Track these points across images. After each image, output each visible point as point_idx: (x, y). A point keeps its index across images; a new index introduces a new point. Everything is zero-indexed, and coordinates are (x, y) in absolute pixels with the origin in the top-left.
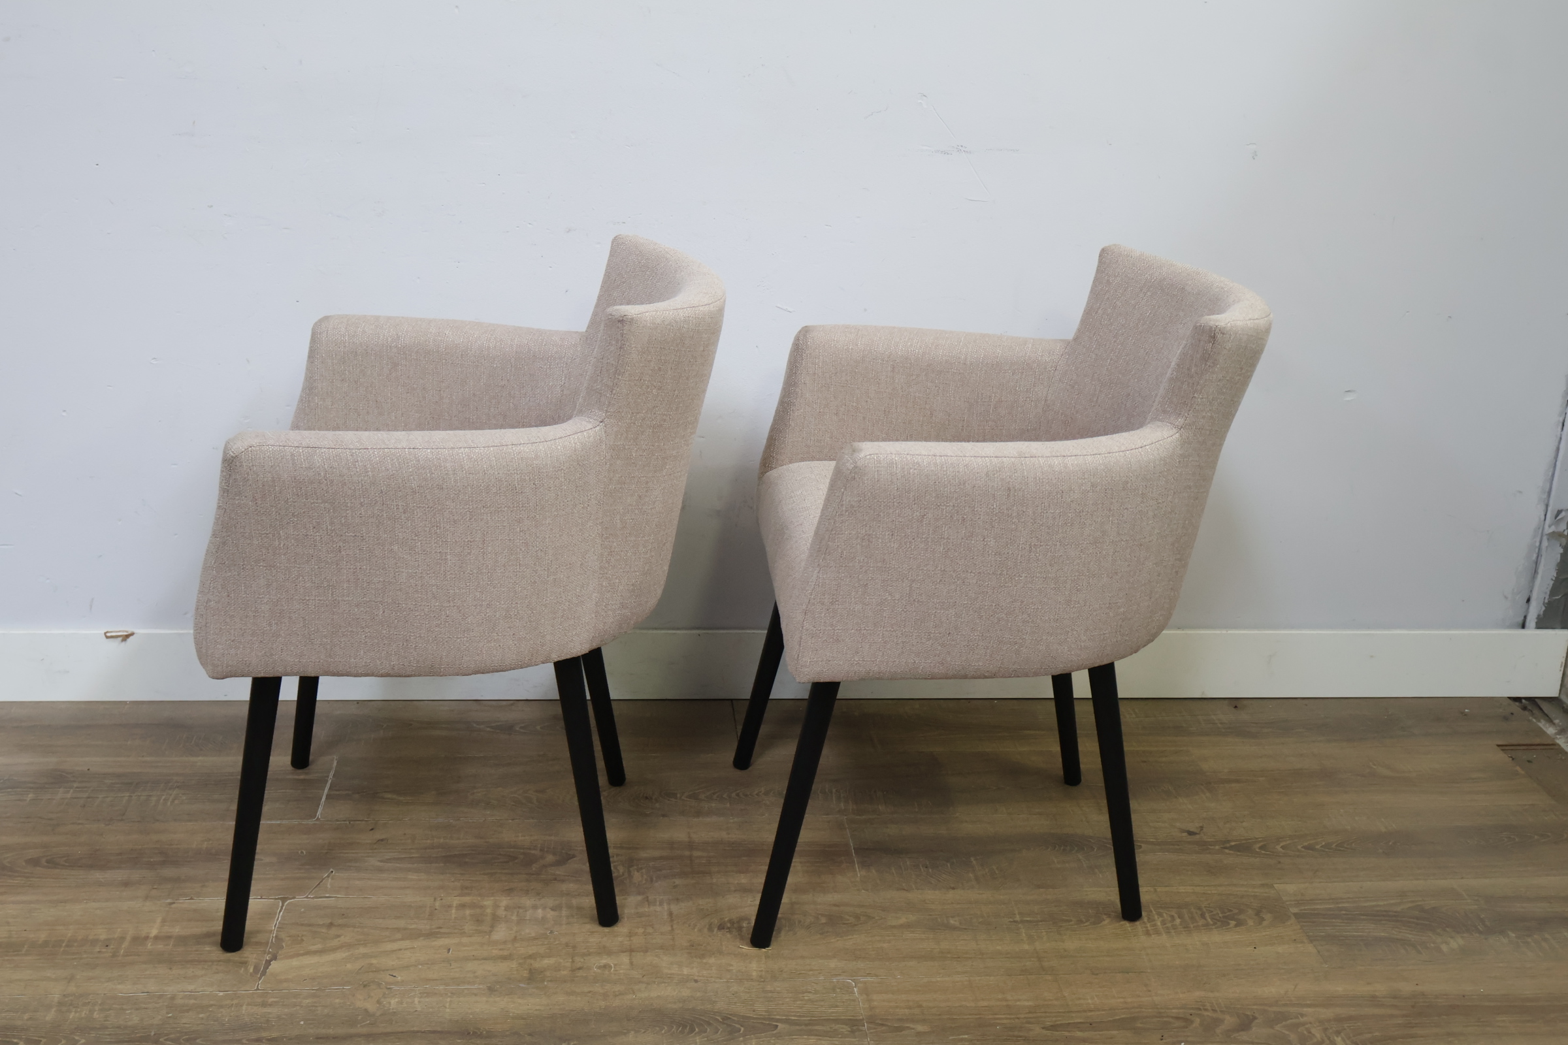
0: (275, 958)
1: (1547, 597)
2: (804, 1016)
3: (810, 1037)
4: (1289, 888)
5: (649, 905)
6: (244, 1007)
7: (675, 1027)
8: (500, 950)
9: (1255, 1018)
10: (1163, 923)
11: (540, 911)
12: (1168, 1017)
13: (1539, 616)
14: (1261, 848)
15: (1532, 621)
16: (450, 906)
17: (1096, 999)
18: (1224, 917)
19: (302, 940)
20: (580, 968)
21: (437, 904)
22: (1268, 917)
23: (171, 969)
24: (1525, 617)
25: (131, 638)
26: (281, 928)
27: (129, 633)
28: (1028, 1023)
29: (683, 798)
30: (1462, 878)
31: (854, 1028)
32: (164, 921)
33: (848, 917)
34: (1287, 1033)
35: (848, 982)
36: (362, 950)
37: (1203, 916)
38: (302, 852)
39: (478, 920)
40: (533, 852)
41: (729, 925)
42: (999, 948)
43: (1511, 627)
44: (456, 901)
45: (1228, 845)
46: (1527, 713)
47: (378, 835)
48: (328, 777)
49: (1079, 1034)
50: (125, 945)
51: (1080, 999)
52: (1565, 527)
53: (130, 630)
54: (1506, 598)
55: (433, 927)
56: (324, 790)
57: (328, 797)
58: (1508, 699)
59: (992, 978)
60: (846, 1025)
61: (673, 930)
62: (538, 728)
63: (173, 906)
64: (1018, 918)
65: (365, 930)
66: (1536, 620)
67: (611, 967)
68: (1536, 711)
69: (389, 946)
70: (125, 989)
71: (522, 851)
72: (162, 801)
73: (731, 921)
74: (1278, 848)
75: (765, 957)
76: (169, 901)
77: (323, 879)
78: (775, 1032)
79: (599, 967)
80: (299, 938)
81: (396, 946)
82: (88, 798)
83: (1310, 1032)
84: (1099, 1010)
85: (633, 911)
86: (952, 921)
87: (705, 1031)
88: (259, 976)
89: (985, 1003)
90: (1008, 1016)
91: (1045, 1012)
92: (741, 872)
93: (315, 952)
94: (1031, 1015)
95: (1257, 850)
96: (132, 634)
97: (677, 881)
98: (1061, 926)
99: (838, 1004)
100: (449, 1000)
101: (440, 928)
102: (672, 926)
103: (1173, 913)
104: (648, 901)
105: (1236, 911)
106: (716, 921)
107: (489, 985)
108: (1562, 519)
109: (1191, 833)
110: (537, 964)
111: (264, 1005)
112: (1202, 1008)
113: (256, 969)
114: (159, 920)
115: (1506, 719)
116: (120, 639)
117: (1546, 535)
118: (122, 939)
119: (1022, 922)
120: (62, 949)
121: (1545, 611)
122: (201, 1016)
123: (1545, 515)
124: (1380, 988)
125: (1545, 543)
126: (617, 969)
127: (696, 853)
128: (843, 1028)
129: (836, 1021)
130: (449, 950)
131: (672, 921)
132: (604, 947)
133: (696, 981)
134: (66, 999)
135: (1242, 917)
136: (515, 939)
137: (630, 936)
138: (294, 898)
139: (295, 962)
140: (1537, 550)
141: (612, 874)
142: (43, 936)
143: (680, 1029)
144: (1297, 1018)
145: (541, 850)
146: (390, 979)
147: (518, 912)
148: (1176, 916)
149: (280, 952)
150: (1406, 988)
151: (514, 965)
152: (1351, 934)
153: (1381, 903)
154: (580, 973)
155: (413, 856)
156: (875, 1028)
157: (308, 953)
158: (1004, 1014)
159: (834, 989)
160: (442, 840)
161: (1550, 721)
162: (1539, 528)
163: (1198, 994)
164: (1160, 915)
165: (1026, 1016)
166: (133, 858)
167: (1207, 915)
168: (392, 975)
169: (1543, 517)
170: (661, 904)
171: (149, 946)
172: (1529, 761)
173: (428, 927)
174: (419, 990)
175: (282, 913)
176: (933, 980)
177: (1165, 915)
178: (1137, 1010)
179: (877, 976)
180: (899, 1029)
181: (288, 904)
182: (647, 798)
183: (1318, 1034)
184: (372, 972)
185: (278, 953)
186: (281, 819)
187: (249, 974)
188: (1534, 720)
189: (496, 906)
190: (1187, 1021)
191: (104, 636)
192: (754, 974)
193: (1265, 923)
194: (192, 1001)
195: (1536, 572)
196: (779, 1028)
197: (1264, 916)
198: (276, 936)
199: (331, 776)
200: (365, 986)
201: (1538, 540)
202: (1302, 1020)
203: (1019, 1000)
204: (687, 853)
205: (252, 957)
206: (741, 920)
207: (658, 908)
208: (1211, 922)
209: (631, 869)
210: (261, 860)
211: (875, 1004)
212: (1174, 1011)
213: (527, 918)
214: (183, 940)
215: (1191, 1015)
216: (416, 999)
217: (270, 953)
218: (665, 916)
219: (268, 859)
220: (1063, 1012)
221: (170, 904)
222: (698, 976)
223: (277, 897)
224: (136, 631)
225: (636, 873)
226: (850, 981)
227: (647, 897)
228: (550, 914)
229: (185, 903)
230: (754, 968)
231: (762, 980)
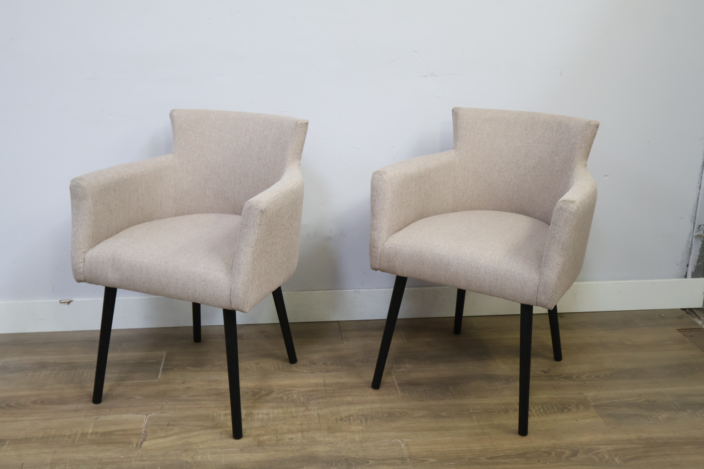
0: (145, 440)
1: (696, 264)
2: (380, 457)
3: (384, 466)
4: (590, 394)
5: (308, 411)
6: (133, 462)
7: (324, 464)
9: (579, 451)
10: (536, 411)
11: (260, 415)
12: (541, 452)
13: (692, 272)
14: (576, 377)
15: (689, 274)
16: (221, 415)
17: (508, 445)
18: (562, 408)
19: (156, 432)
20: (280, 440)
21: (215, 414)
23: (99, 446)
24: (687, 273)
25: (71, 303)
26: (146, 427)
28: (480, 457)
29: (320, 364)
30: (666, 387)
31: (403, 461)
32: (95, 426)
33: (397, 414)
34: (593, 457)
36: (183, 435)
37: (553, 408)
38: (153, 394)
40: (255, 390)
41: (344, 418)
42: (464, 425)
43: (680, 277)
44: (223, 413)
45: (562, 377)
46: (689, 315)
47: (186, 385)
48: (162, 361)
49: (502, 460)
50: (78, 437)
51: (501, 445)
52: (703, 232)
53: (71, 299)
54: (678, 265)
55: (213, 424)
56: (161, 367)
57: (163, 370)
58: (681, 310)
59: (462, 438)
60: (400, 460)
62: (254, 336)
63: (98, 419)
64: (472, 411)
65: (184, 426)
66: (691, 274)
67: (294, 439)
68: (693, 314)
69: (195, 433)
70: (79, 456)
71: (250, 390)
72: (89, 374)
73: (345, 417)
75: (361, 432)
76: (96, 417)
77: (163, 405)
78: (368, 464)
79: (289, 439)
80: (155, 431)
81: (198, 433)
82: (56, 374)
83: (603, 456)
84: (510, 450)
85: (301, 414)
86: (443, 414)
87: (338, 465)
88: (138, 448)
89: (460, 449)
90: (470, 454)
91: (487, 452)
92: (348, 396)
93: (162, 437)
94: (480, 453)
95: (575, 378)
96: (72, 301)
97: (320, 401)
98: (491, 415)
99: (395, 451)
100: (223, 455)
101: (217, 424)
102: (319, 420)
103: (540, 407)
104: (308, 409)
105: (567, 405)
106: (339, 417)
107: (240, 449)
108: (701, 229)
109: (544, 372)
110: (261, 439)
111: (142, 460)
112: (555, 447)
113: (137, 445)
114: (92, 426)
115: (680, 318)
116: (67, 303)
117: (695, 236)
118: (76, 434)
119: (474, 413)
120: (50, 440)
121: (695, 270)
122: (114, 466)
123: (694, 228)
124: (633, 436)
125: (694, 240)
126: (297, 439)
127: (328, 388)
128: (398, 462)
129: (396, 458)
130: (221, 434)
131: (319, 417)
132: (290, 430)
133: (332, 443)
134: (54, 462)
135: (570, 407)
136: (250, 428)
137: (301, 425)
138: (151, 414)
139: (154, 442)
140: (691, 243)
142: (41, 434)
143: (326, 464)
144: (598, 450)
145: (259, 389)
146: (197, 448)
147: (251, 416)
148: (541, 408)
149: (147, 438)
150: (645, 435)
151: (250, 439)
152: (619, 413)
153: (631, 399)
154: (280, 442)
155: (203, 393)
156: (412, 461)
157: (159, 438)
159: (393, 445)
160: (215, 387)
161: (699, 318)
162: (691, 233)
163: (553, 442)
164: (534, 408)
165: (478, 453)
166: (80, 399)
167: (555, 407)
168: (197, 446)
169: (693, 229)
170: (314, 410)
171: (89, 437)
172: (691, 336)
173: (211, 424)
174: (210, 452)
175: (146, 421)
176: (436, 439)
177: (536, 408)
178: (527, 449)
179: (411, 438)
180: (423, 461)
181: (149, 417)
182: (304, 365)
183: (607, 457)
184: (188, 444)
185: (146, 438)
186: (143, 380)
187: (134, 447)
188: (692, 318)
190: (549, 453)
191: (59, 302)
192: (357, 439)
193: (580, 410)
194: (110, 460)
195: (690, 253)
196: (370, 462)
197: (580, 407)
198: (145, 431)
199: (163, 360)
200: (186, 451)
201: (691, 238)
202: (600, 451)
203: (475, 447)
204: (324, 388)
205: (134, 440)
206: (350, 416)
207: (313, 412)
208: (556, 410)
209: (299, 396)
210: (135, 398)
211: (411, 450)
212: (543, 449)
213: (255, 419)
214: (103, 434)
215: (551, 451)
216: (209, 456)
217: (142, 438)
218: (316, 415)
219: (138, 397)
220: (494, 452)
221: (97, 418)
222: (333, 441)
223: (143, 414)
224: (73, 299)
225: (302, 397)
226: (400, 441)
227: (308, 408)
228: (265, 417)
229: (103, 418)
230: (357, 437)
231: (361, 442)
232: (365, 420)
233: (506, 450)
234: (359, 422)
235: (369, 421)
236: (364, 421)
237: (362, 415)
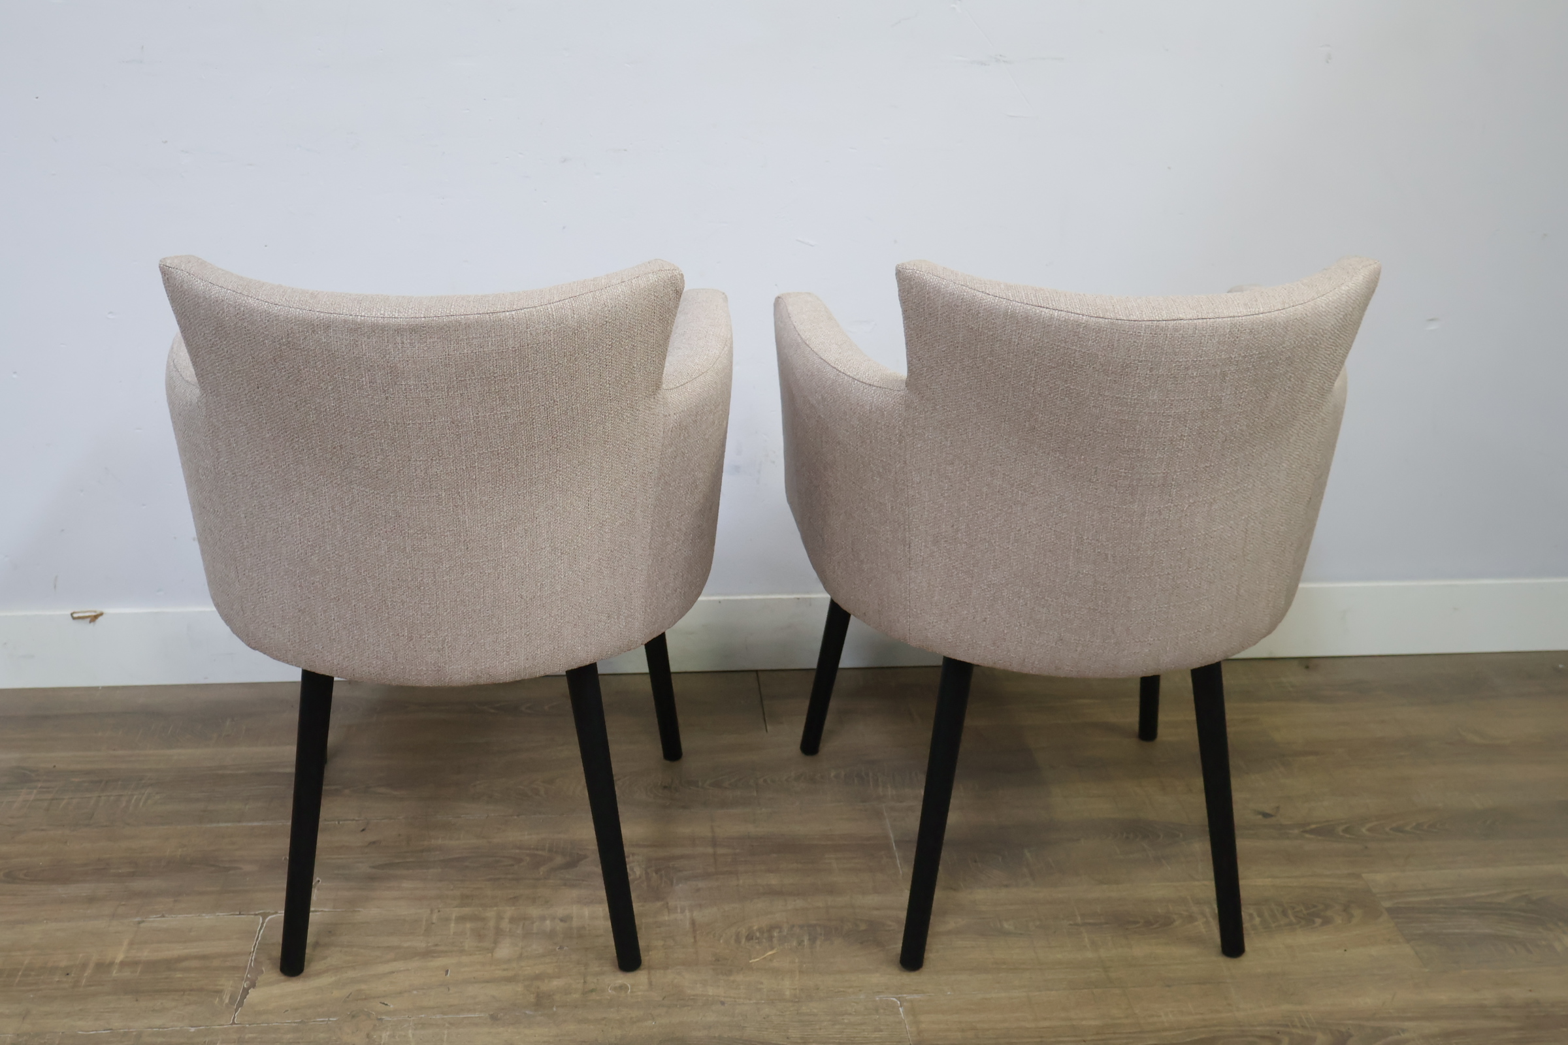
0: (253, 985)
4: (1379, 878)
5: (669, 912)
8: (504, 970)
9: (1350, 1036)
11: (548, 922)
12: (1253, 1035)
14: (1346, 831)
16: (449, 920)
17: (1170, 1018)
18: (1308, 914)
20: (592, 991)
21: (435, 917)
22: (1357, 913)
23: (137, 1000)
25: (100, 618)
26: (261, 949)
27: (98, 613)
29: (706, 787)
32: (131, 944)
35: (892, 1001)
36: (351, 974)
37: (1284, 913)
38: (286, 859)
39: (479, 935)
40: (540, 853)
41: (758, 934)
42: (1059, 956)
44: (455, 912)
45: (1308, 828)
47: (370, 836)
50: (87, 972)
51: (1152, 1016)
53: (99, 610)
55: (429, 945)
59: (1053, 993)
61: (695, 941)
63: (142, 925)
64: (1079, 920)
65: (355, 949)
67: (627, 988)
69: (381, 969)
70: (85, 1026)
71: (528, 852)
72: (133, 801)
73: (760, 930)
74: (1364, 830)
75: (800, 972)
76: (137, 919)
79: (615, 989)
81: (387, 968)
82: (52, 799)
84: (1174, 1029)
85: (651, 919)
86: (1006, 925)
88: (235, 1010)
89: (1046, 1024)
90: (1072, 1039)
91: (1114, 1033)
92: (770, 870)
94: (1099, 1037)
95: (1341, 834)
96: (101, 614)
97: (701, 884)
98: (1127, 929)
99: (882, 1027)
100: (446, 1032)
101: (436, 945)
102: (695, 937)
103: (1251, 912)
104: (668, 907)
105: (1321, 907)
106: (744, 930)
107: (492, 1013)
109: (1266, 815)
110: (545, 986)
111: (240, 1041)
112: (1289, 1024)
113: (232, 999)
114: (126, 943)
116: (89, 620)
118: (84, 966)
119: (1085, 924)
120: (17, 980)
124: (1488, 996)
126: (634, 990)
127: (720, 851)
130: (447, 971)
131: (694, 931)
133: (723, 1003)
134: (20, 1040)
135: (1329, 913)
136: (520, 957)
137: (648, 951)
138: (275, 910)
139: (275, 990)
141: (628, 878)
144: (1399, 1034)
145: (550, 850)
146: (381, 1007)
147: (524, 924)
148: (1255, 914)
149: (259, 978)
150: (1518, 994)
151: (520, 988)
152: (1451, 929)
153: (1483, 894)
154: (594, 996)
155: (408, 860)
158: (1068, 1036)
159: (877, 1010)
163: (1285, 1007)
165: (1093, 1037)
166: (100, 870)
167: (1290, 912)
168: (384, 1003)
170: (683, 911)
171: (115, 973)
173: (424, 945)
174: (413, 1020)
175: (262, 931)
176: (988, 996)
178: (1217, 1028)
179: (923, 992)
181: (269, 921)
182: (665, 787)
184: (362, 999)
185: (257, 978)
186: (263, 820)
187: (224, 1005)
189: (500, 918)
190: (1274, 1040)
191: (71, 617)
192: (788, 993)
193: (1355, 920)
194: (160, 1039)
197: (1353, 912)
198: (255, 960)
200: (353, 1017)
204: (710, 850)
205: (228, 984)
206: (771, 928)
207: (679, 916)
208: (1294, 920)
209: (649, 870)
210: (241, 869)
211: (923, 1026)
212: (1258, 1028)
213: (535, 930)
214: (152, 966)
215: (1278, 1033)
216: (410, 1031)
217: (247, 979)
218: (688, 925)
219: (248, 868)
220: (1134, 1033)
221: (139, 923)
222: (724, 997)
223: (257, 913)
224: (105, 610)
225: (654, 874)
226: (894, 999)
227: (667, 903)
228: (560, 926)
229: (155, 922)
230: (787, 986)
231: (797, 1000)
232: (809, 939)
233: (1165, 1030)
234: (795, 944)
235: (818, 943)
236: (806, 943)
237: (801, 927)
